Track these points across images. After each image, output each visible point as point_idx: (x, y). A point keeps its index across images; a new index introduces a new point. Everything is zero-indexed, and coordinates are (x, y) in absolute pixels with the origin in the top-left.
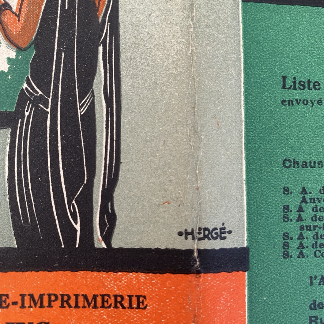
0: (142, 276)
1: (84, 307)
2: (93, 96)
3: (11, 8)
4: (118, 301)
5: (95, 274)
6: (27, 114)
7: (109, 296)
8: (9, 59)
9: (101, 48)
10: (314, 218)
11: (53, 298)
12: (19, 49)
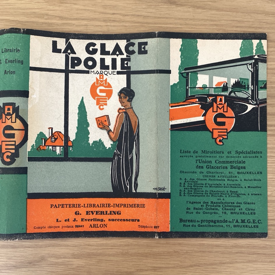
0: (144, 199)
1: (129, 207)
2: (133, 154)
3: (111, 131)
4: (138, 206)
5: (132, 199)
6: (116, 158)
7: (136, 204)
8: (111, 144)
9: (135, 142)
10: (188, 186)
11: (122, 205)
12: (114, 142)
